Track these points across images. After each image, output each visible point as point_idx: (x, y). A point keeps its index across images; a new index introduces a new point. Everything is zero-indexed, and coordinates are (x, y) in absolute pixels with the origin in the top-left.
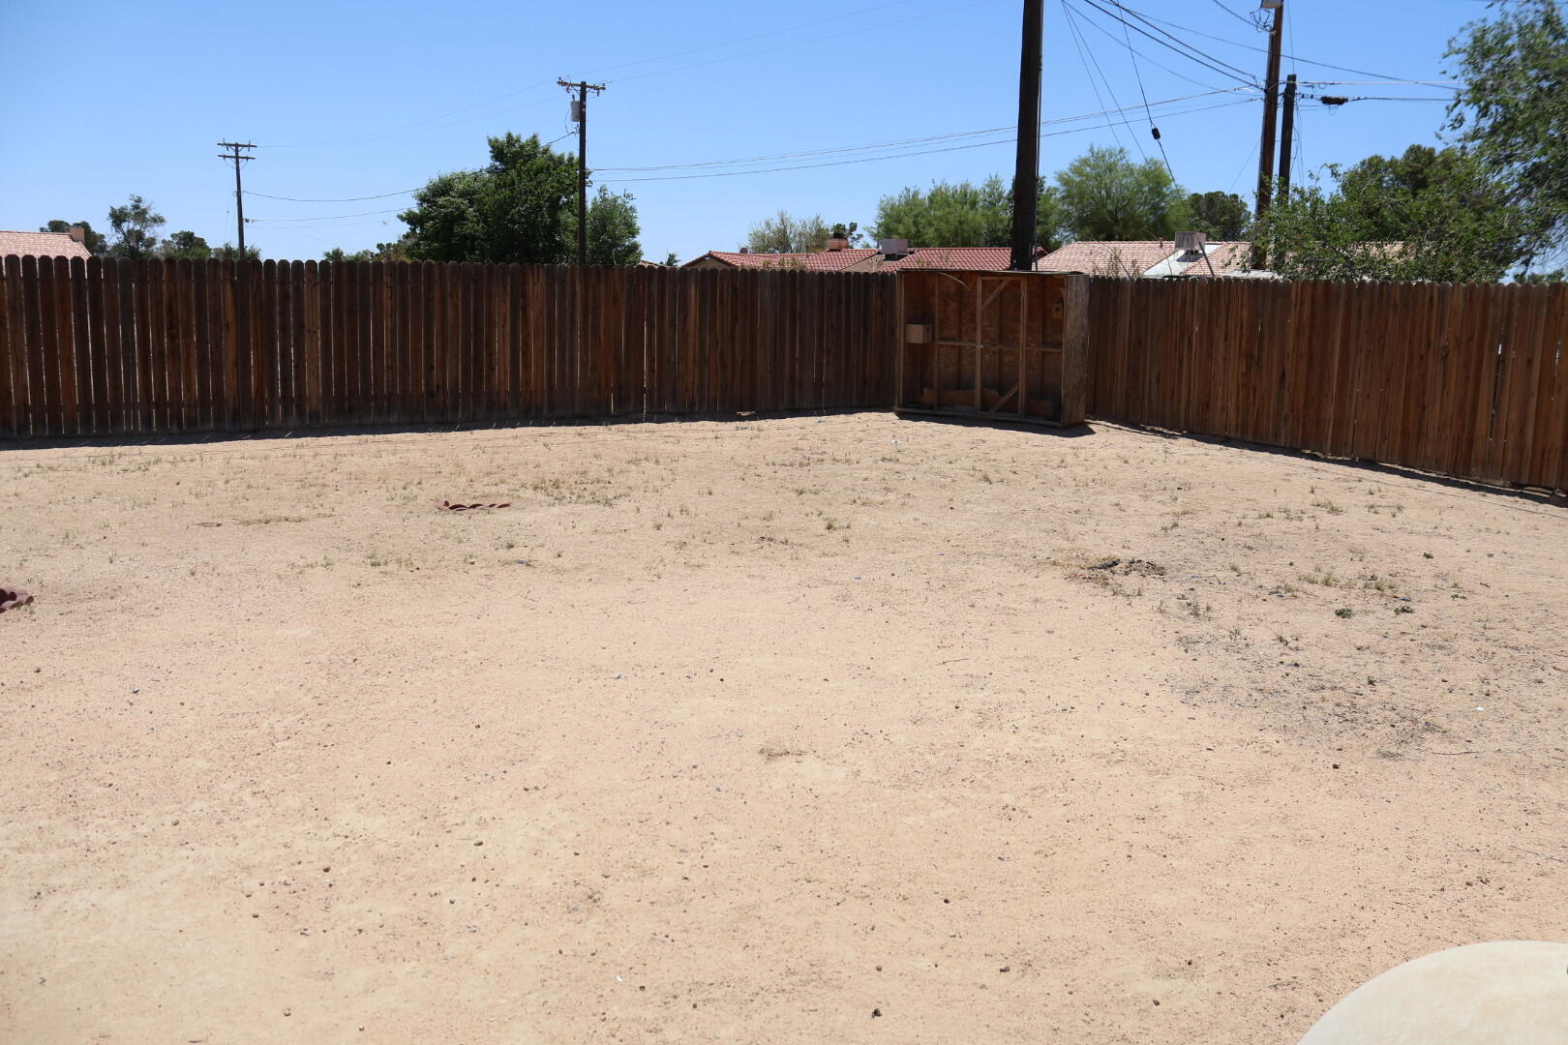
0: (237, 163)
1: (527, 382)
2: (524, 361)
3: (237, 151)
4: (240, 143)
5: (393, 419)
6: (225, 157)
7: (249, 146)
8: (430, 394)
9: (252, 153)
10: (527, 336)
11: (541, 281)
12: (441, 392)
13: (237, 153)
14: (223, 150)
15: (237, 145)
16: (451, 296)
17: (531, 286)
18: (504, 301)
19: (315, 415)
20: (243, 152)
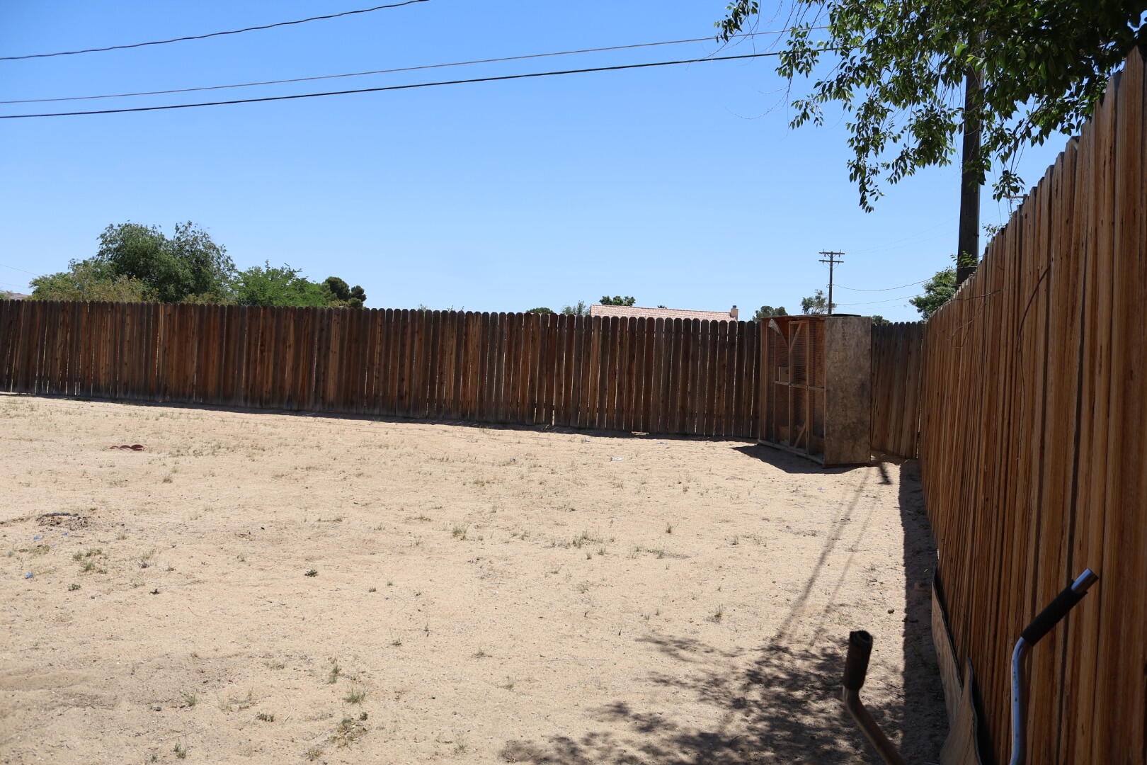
0: (831, 265)
1: (465, 395)
2: (464, 381)
3: (832, 257)
4: (834, 252)
5: (377, 411)
6: (823, 261)
7: (839, 254)
8: (401, 397)
9: (842, 258)
10: (466, 362)
11: (479, 323)
12: (407, 396)
13: (831, 258)
14: (822, 257)
15: (832, 253)
16: (418, 332)
17: (471, 326)
18: (452, 337)
19: (332, 405)
20: (835, 258)
